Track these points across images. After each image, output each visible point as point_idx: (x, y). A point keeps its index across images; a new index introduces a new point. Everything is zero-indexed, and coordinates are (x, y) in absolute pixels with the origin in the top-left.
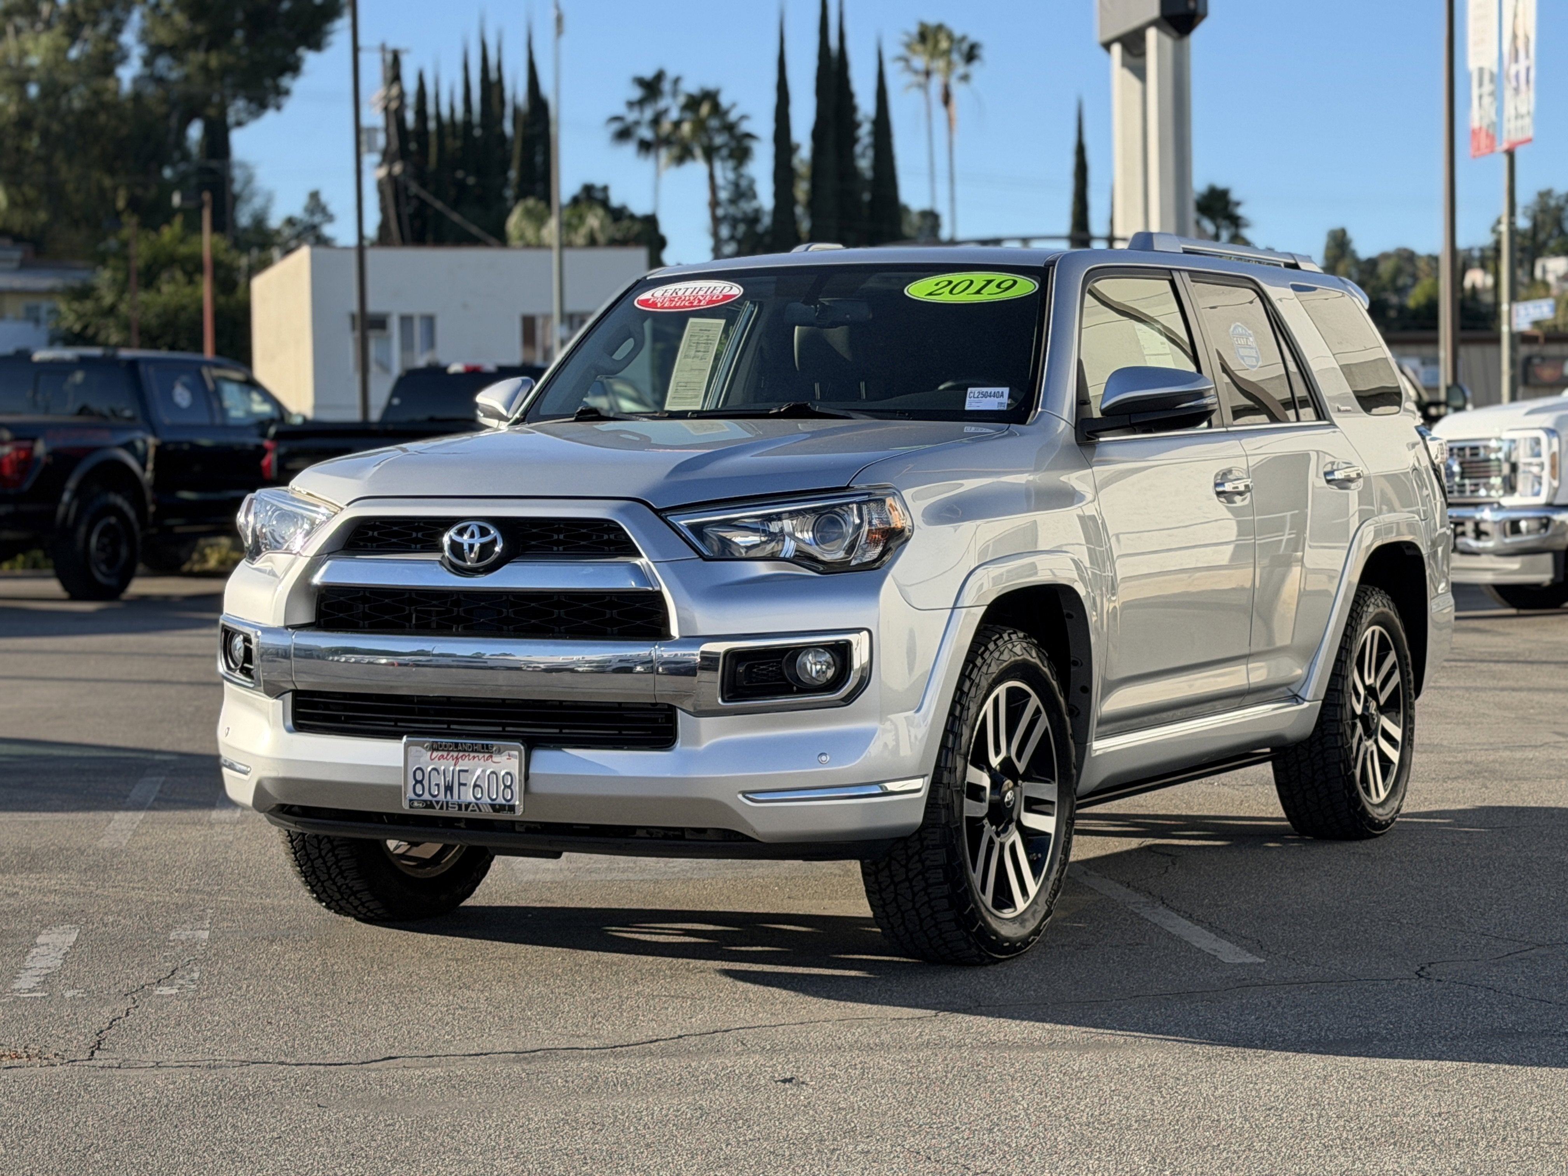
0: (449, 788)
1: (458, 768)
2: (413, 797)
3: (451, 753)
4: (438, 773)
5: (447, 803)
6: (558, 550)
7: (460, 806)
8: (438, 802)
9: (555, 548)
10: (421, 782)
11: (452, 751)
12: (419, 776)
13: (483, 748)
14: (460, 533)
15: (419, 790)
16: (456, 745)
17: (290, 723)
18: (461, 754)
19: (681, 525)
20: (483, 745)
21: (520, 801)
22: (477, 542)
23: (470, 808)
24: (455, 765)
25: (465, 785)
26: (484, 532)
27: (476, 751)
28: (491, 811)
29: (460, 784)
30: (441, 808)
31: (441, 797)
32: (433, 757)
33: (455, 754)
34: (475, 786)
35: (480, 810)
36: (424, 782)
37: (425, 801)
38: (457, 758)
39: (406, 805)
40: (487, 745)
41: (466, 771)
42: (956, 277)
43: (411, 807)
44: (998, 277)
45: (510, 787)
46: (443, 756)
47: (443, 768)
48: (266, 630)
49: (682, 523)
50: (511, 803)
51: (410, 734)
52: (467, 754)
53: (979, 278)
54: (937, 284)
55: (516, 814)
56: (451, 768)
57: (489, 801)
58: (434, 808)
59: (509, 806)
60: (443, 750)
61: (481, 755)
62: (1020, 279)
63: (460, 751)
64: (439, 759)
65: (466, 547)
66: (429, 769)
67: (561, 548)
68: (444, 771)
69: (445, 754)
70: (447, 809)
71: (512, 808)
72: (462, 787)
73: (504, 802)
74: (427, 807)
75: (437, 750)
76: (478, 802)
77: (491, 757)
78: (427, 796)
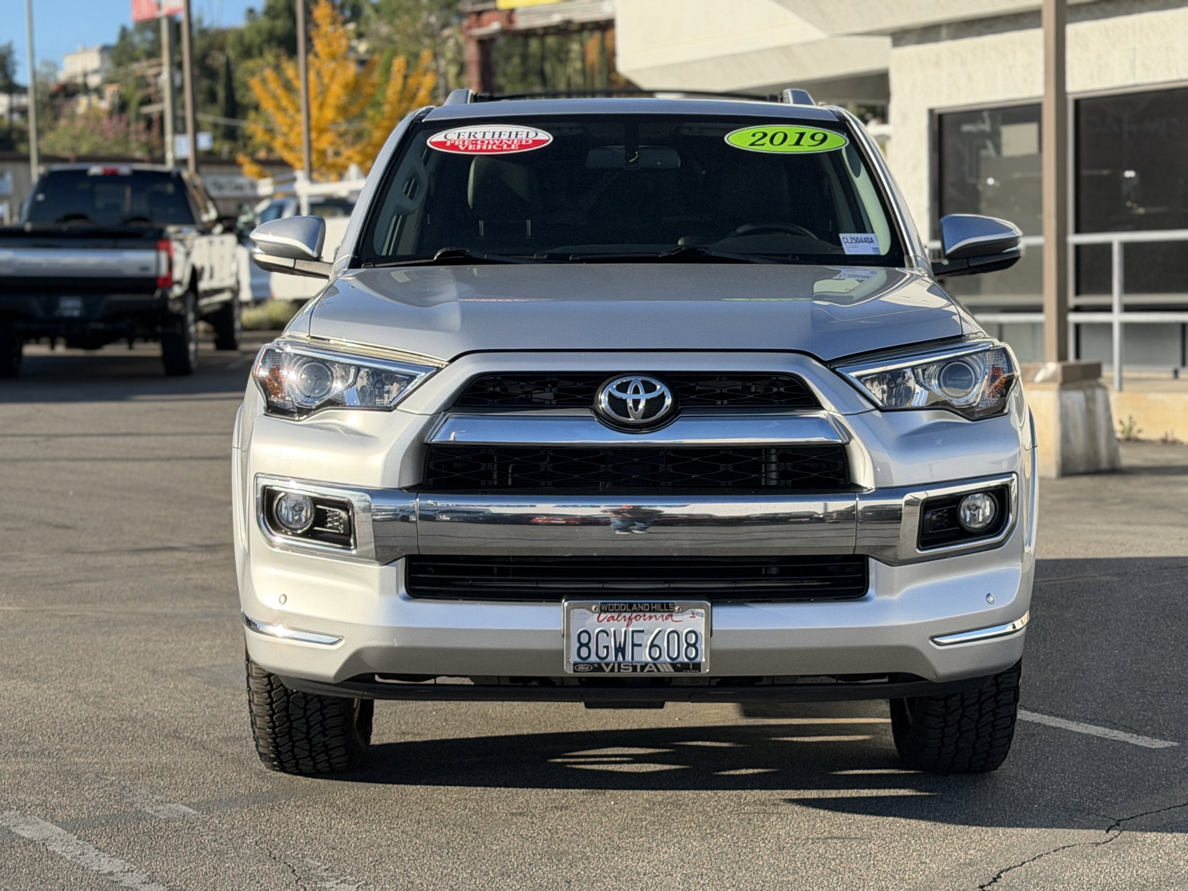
0: (620, 650)
1: (631, 629)
2: (578, 660)
3: (623, 614)
4: (608, 635)
5: (619, 664)
6: (722, 404)
7: (635, 668)
8: (607, 665)
9: (719, 402)
10: (587, 645)
11: (626, 611)
12: (584, 639)
13: (662, 607)
14: (623, 388)
15: (584, 652)
16: (631, 605)
17: (403, 590)
18: (634, 615)
19: (852, 377)
20: (662, 604)
21: (706, 658)
22: (643, 398)
23: (647, 669)
24: (628, 626)
25: (640, 645)
26: (649, 388)
27: (654, 611)
28: (672, 670)
29: (634, 645)
30: (612, 670)
31: (612, 658)
32: (600, 619)
33: (628, 615)
34: (652, 645)
35: (659, 670)
36: (590, 645)
37: (592, 664)
38: (630, 618)
39: (569, 670)
40: (667, 604)
41: (642, 631)
42: (770, 129)
43: (575, 671)
44: (809, 130)
45: (694, 645)
46: (613, 617)
47: (612, 630)
48: (374, 493)
49: (854, 374)
50: (697, 660)
51: (572, 595)
52: (642, 614)
53: (793, 131)
54: (754, 135)
55: (701, 672)
56: (623, 630)
57: (668, 660)
58: (603, 671)
59: (694, 664)
60: (614, 612)
61: (659, 615)
62: (830, 133)
63: (635, 611)
64: (608, 621)
65: (630, 404)
66: (597, 631)
67: (725, 402)
68: (615, 631)
69: (616, 615)
70: (619, 671)
71: (697, 666)
72: (635, 648)
73: (686, 660)
74: (595, 670)
75: (608, 611)
76: (655, 662)
77: (671, 616)
78: (593, 659)
